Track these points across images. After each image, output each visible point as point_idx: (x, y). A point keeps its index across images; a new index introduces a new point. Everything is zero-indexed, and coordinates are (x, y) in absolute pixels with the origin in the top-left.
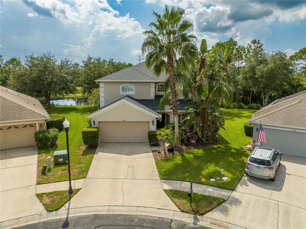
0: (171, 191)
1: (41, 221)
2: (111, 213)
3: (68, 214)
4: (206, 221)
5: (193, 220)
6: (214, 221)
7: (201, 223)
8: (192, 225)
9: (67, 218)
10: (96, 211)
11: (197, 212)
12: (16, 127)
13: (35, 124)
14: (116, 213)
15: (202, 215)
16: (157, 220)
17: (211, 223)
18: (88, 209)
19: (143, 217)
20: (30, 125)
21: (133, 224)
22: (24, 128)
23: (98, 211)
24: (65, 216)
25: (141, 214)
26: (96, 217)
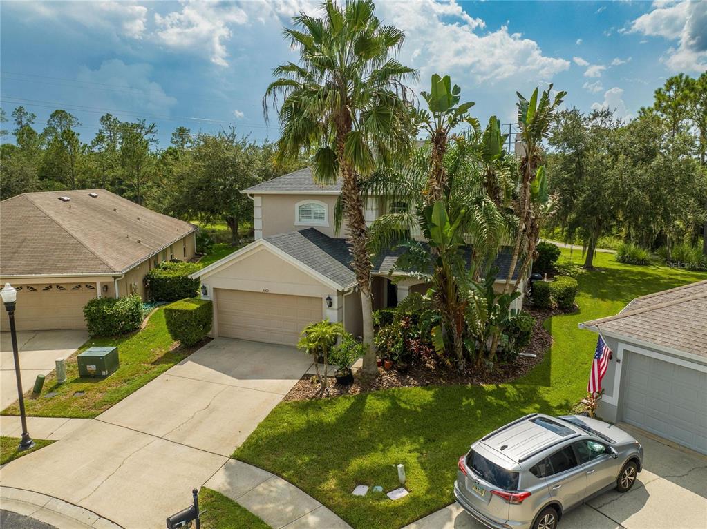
2: (35, 517)
12: (59, 287)
13: (95, 283)
14: (45, 520)
20: (87, 286)
22: (74, 291)
23: (25, 503)
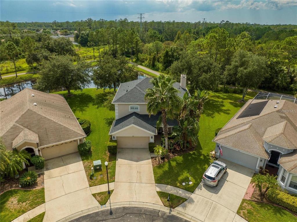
0: (160, 192)
1: (99, 210)
2: (131, 206)
3: (110, 206)
4: (175, 212)
5: (169, 211)
6: (179, 212)
7: (173, 213)
8: (168, 214)
9: (111, 209)
10: (123, 205)
11: (172, 207)
14: (133, 206)
15: (174, 208)
16: (153, 211)
17: (177, 213)
18: (119, 203)
19: (146, 209)
20: (74, 141)
21: (142, 213)
23: (125, 204)
24: (109, 208)
25: (145, 207)
26: (124, 208)
